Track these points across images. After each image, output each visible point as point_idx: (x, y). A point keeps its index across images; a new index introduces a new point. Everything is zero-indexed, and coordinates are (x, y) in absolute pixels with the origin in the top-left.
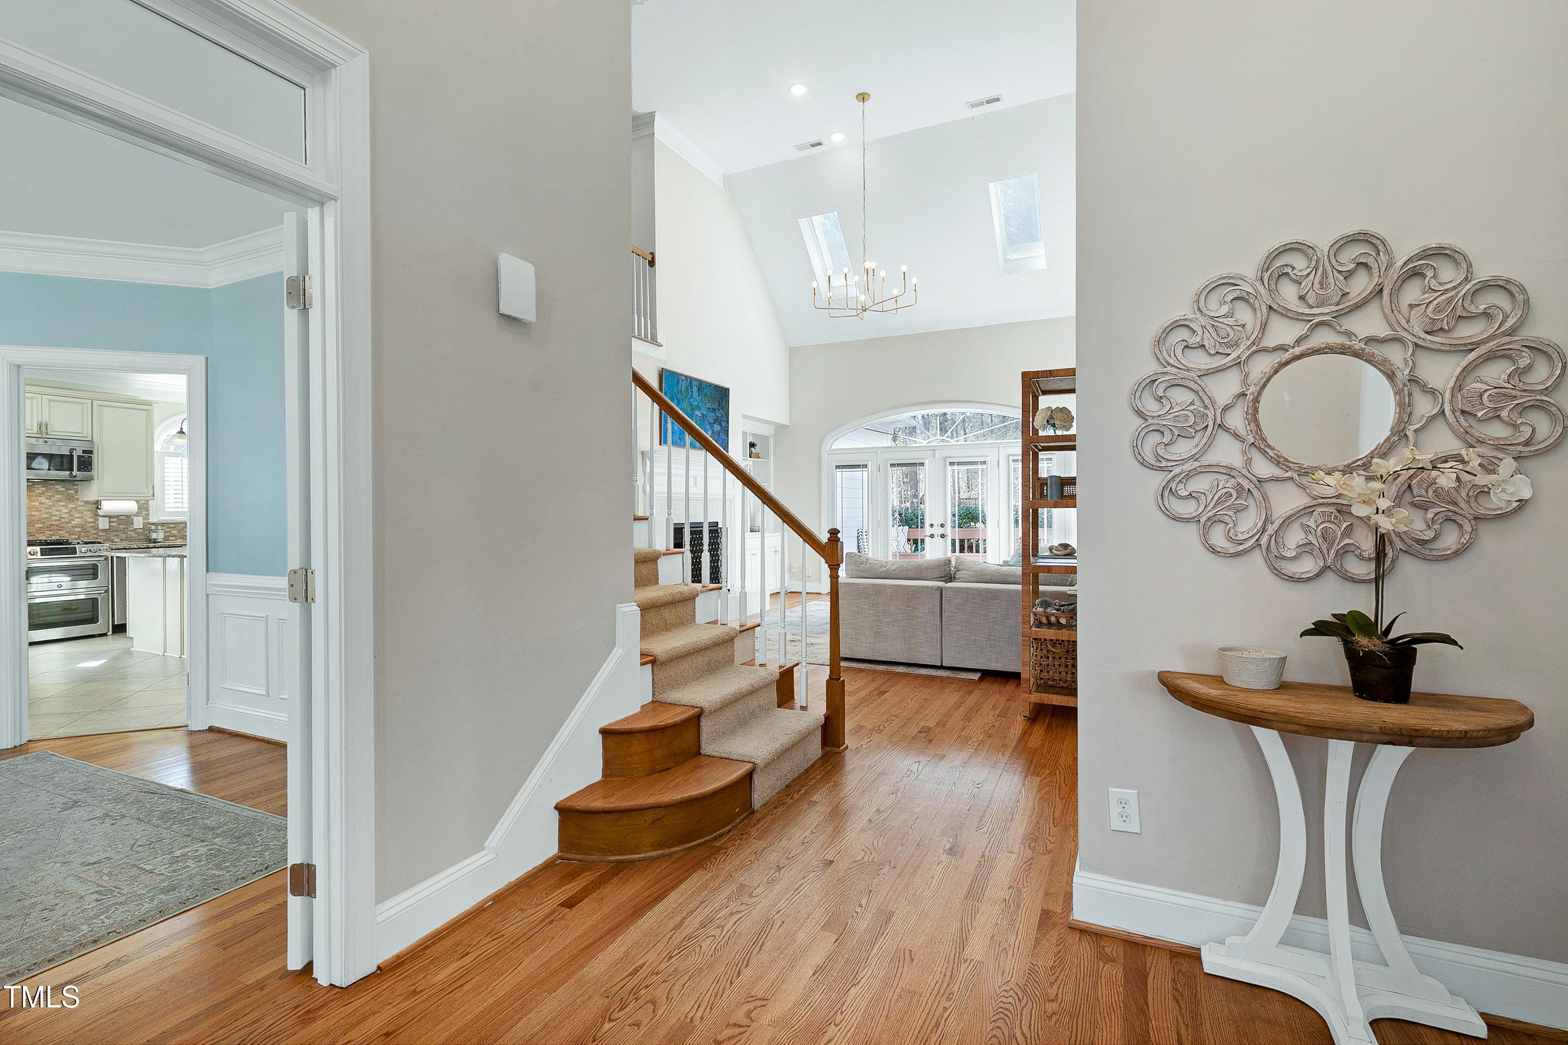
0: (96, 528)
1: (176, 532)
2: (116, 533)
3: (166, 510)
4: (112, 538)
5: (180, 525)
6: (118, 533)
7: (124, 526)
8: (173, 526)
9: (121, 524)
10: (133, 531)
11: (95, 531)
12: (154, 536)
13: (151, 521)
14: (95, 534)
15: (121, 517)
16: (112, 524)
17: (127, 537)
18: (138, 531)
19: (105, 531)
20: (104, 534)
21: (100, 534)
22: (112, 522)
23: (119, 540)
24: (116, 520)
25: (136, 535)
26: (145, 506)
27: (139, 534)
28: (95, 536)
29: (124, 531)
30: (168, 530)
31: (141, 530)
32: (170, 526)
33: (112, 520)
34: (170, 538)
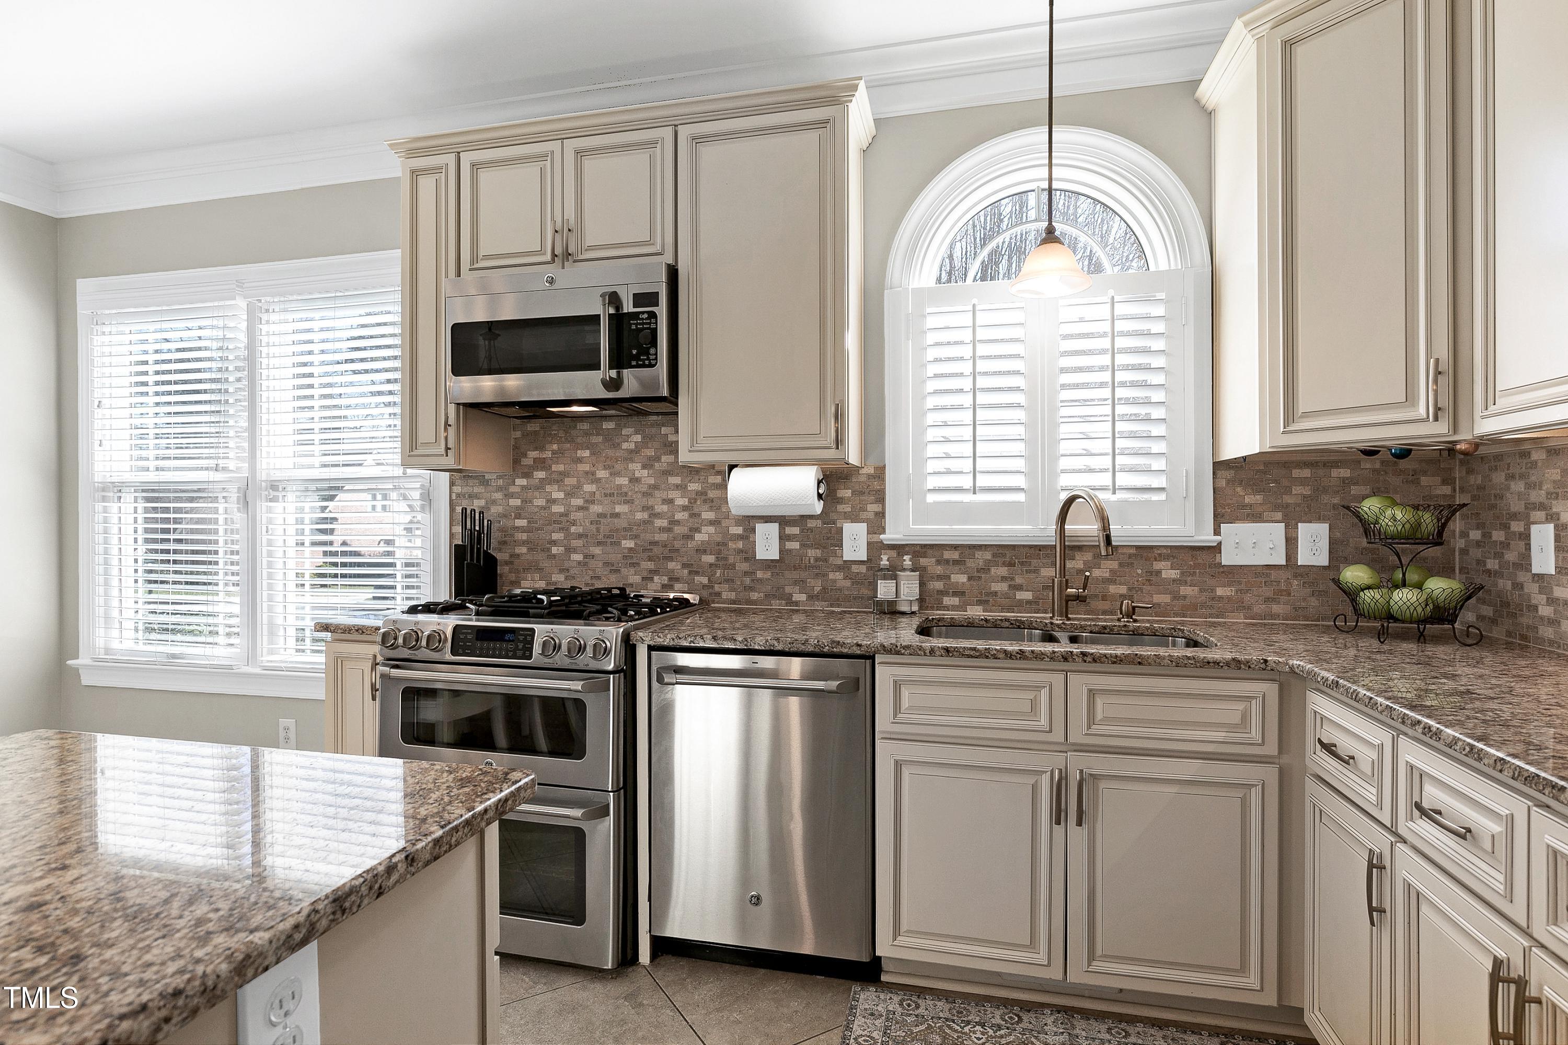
0: (748, 554)
1: (963, 579)
2: (795, 575)
3: (931, 498)
4: (788, 589)
5: (978, 554)
6: (804, 575)
7: (818, 553)
8: (955, 555)
9: (811, 547)
10: (839, 568)
11: (745, 566)
12: (885, 590)
13: (891, 535)
14: (746, 573)
15: (811, 524)
16: (791, 545)
17: (824, 589)
18: (855, 569)
19: (769, 564)
20: (768, 575)
21: (759, 574)
22: (790, 538)
23: (803, 597)
24: (795, 530)
25: (848, 583)
26: (876, 485)
27: (856, 580)
28: (747, 581)
29: (820, 568)
30: (939, 570)
31: (863, 569)
32: (947, 555)
33: (790, 530)
34: (947, 601)
